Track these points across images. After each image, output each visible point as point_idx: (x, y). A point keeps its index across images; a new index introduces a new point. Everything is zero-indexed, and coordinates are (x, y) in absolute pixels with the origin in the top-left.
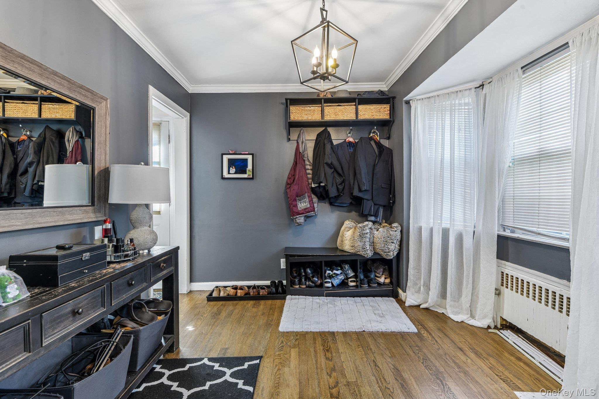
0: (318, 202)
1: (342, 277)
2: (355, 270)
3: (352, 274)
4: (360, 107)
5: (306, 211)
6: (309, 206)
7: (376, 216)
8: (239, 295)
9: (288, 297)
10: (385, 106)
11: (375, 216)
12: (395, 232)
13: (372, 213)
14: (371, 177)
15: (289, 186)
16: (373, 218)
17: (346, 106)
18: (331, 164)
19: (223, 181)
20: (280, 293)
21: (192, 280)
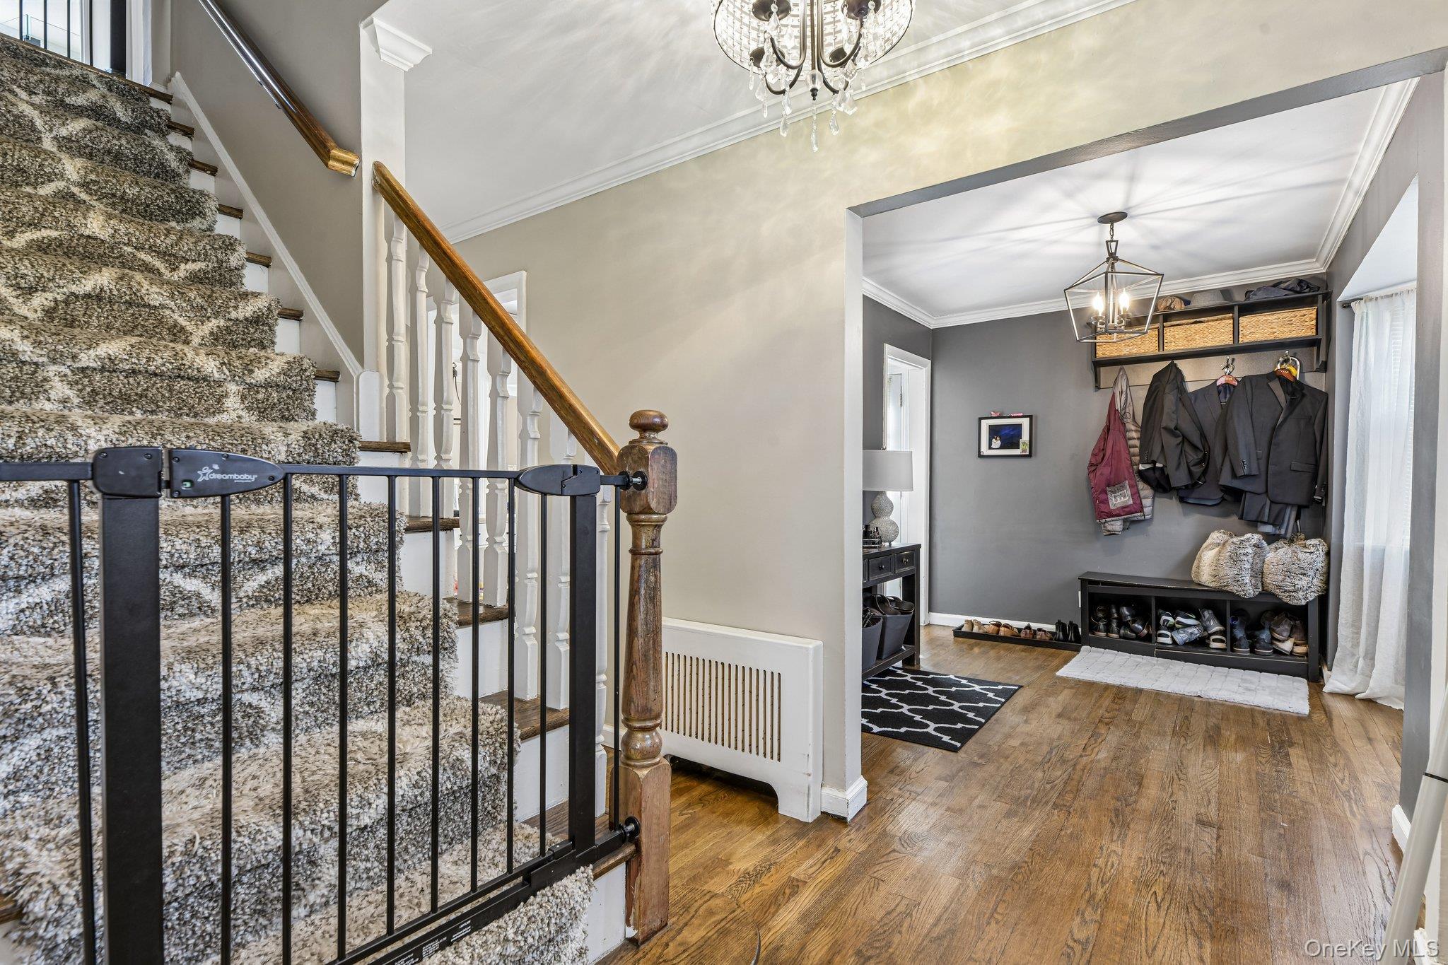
0: (1153, 498)
1: (1196, 632)
2: (1221, 619)
3: (1217, 628)
4: (1244, 320)
5: (1125, 510)
6: (1131, 502)
7: (1276, 522)
8: (1002, 634)
9: (1084, 648)
10: (1305, 311)
11: (1274, 525)
12: (1312, 553)
13: (1266, 519)
14: (1266, 450)
15: (1093, 468)
16: (1269, 529)
17: (1211, 323)
18: (1176, 428)
19: (980, 460)
20: (1071, 641)
21: (931, 609)
